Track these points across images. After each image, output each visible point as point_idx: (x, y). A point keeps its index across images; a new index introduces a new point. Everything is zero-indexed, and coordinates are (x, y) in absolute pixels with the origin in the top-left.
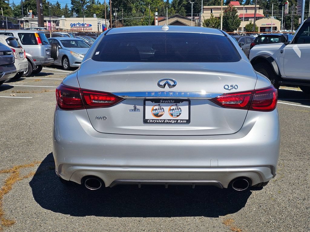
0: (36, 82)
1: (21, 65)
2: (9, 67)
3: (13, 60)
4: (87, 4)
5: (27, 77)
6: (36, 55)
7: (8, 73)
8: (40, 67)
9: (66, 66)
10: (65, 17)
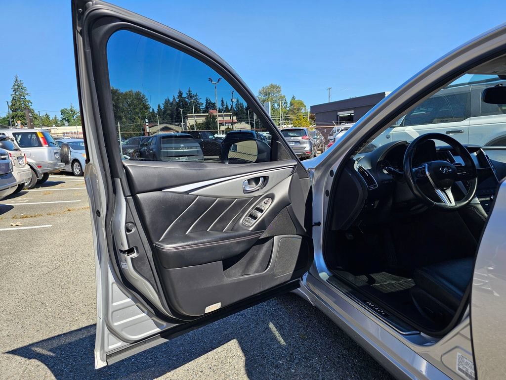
0: (45, 196)
1: (21, 174)
2: (4, 178)
3: (10, 168)
4: (78, 114)
5: (29, 189)
6: (41, 161)
7: (3, 188)
8: (46, 175)
9: (77, 171)
10: (56, 126)
